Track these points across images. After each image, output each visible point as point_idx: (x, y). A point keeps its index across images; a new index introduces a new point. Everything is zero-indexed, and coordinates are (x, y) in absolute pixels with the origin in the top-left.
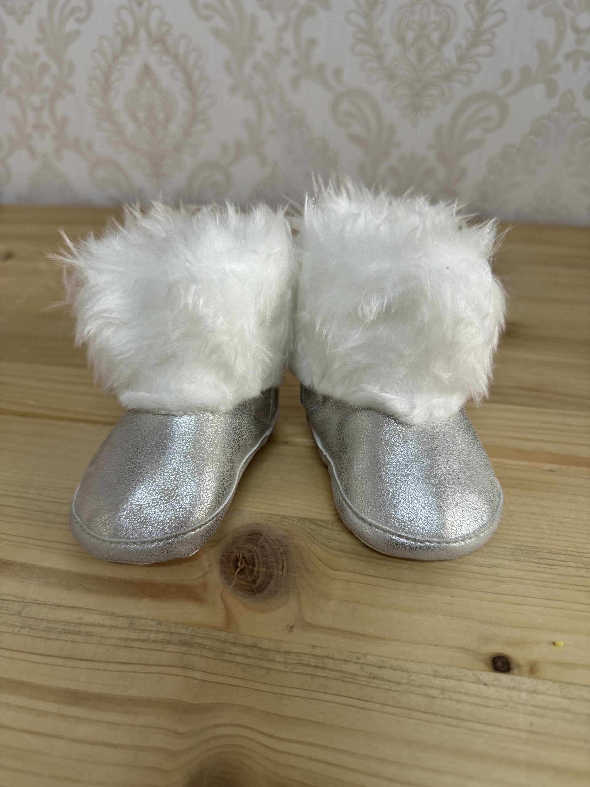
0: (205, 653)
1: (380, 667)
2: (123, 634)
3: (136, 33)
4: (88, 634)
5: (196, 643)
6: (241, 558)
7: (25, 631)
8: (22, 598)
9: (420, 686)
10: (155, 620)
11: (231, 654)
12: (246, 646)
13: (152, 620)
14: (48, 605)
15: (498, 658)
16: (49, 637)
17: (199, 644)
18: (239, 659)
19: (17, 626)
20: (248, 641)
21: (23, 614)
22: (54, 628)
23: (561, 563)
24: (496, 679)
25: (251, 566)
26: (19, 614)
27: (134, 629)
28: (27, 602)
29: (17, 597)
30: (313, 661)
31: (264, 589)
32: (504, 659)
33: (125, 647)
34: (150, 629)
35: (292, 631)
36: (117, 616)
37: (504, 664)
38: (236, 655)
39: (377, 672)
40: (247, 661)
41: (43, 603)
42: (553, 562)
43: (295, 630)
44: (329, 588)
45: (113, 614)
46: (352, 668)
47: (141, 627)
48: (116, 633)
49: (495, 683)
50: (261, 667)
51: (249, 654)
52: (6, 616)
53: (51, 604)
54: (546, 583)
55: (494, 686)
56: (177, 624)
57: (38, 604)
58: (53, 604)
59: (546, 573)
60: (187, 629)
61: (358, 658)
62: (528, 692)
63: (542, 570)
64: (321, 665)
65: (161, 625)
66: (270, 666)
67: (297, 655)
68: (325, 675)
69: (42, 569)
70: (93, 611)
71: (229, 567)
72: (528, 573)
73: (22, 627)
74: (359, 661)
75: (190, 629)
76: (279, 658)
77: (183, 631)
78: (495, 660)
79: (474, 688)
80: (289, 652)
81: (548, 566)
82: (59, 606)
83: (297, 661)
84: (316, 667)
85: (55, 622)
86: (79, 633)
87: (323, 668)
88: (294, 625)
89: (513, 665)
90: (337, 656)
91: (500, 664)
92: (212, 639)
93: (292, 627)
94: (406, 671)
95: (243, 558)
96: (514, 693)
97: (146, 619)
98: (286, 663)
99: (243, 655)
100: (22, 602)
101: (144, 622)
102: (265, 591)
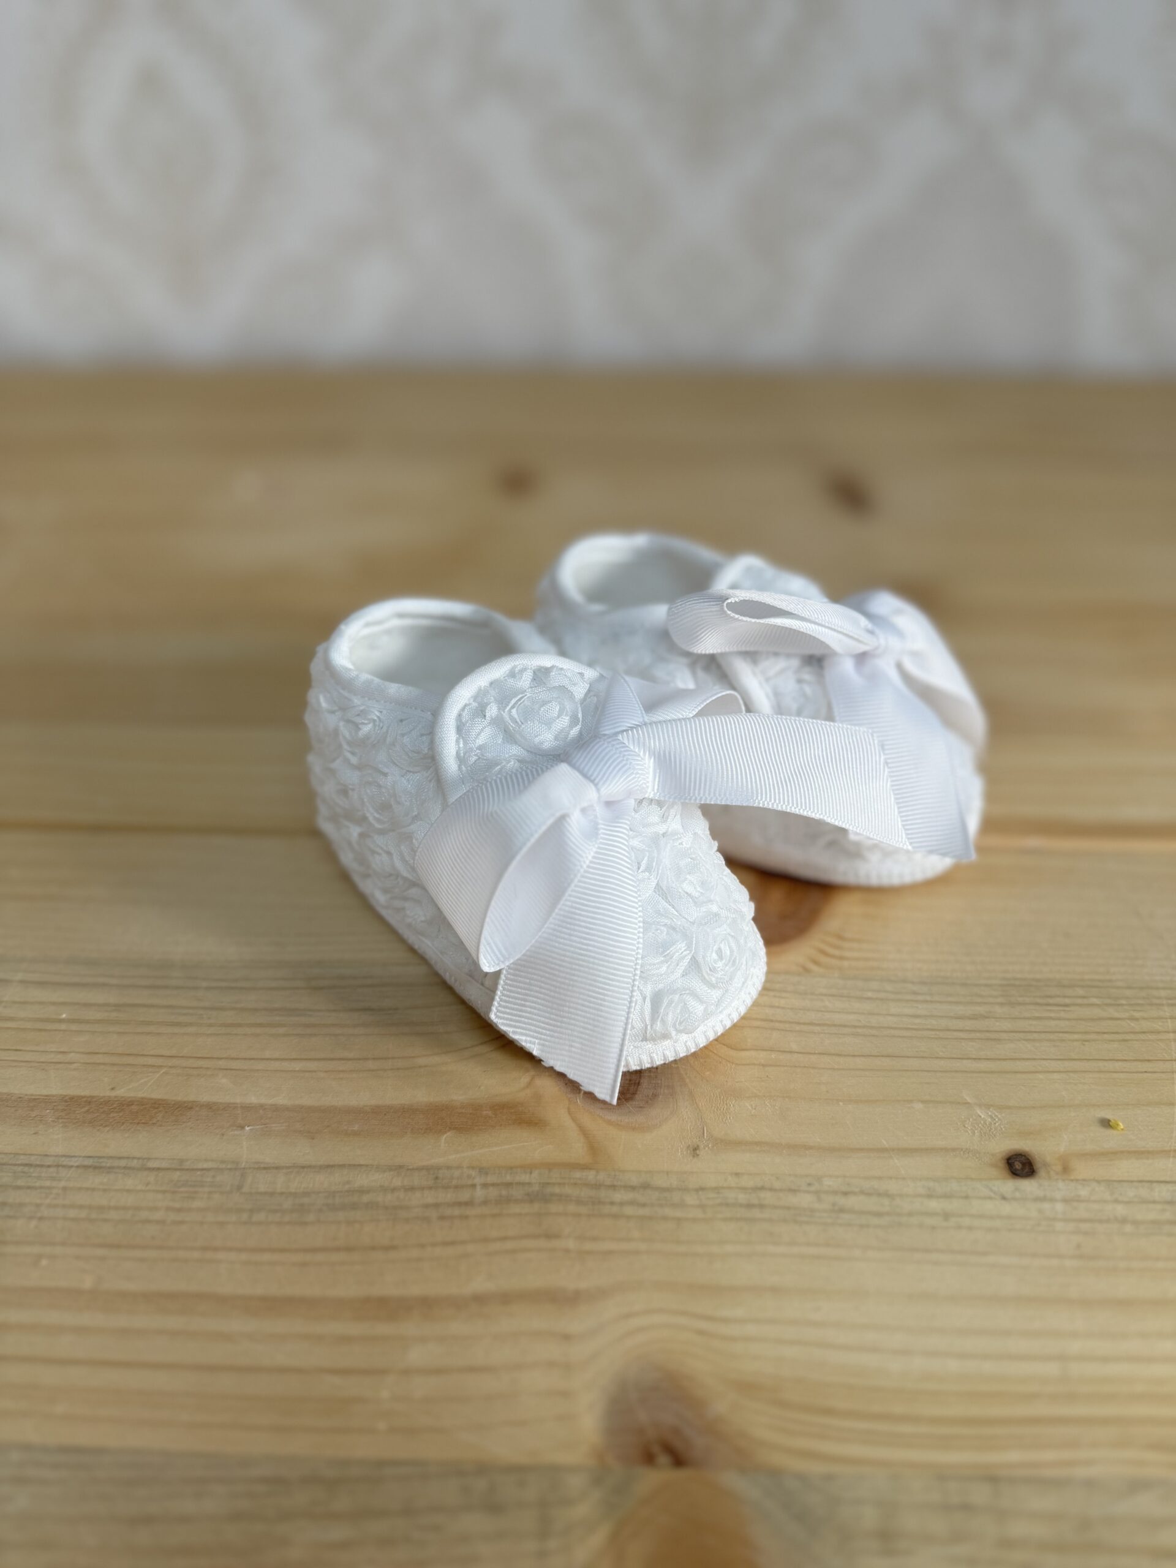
0: (572, 1208)
1: (845, 1194)
2: (430, 1197)
4: (370, 1206)
5: (552, 1195)
7: (261, 1216)
8: (233, 1162)
9: (910, 1214)
10: (473, 1168)
11: (612, 1203)
12: (633, 1188)
13: (468, 1168)
14: (282, 1168)
15: (1015, 1157)
16: (305, 1220)
17: (557, 1195)
18: (629, 1210)
19: (242, 1210)
20: (634, 1180)
21: (245, 1189)
22: (308, 1205)
23: (1079, 1001)
24: (1017, 1189)
26: (239, 1189)
27: (446, 1187)
28: (244, 1168)
29: (223, 1162)
30: (742, 1198)
31: (634, 1094)
32: (1023, 1157)
33: (439, 1218)
34: (470, 1182)
35: (698, 1155)
36: (408, 1169)
37: (1024, 1164)
38: (622, 1204)
39: (842, 1201)
40: (641, 1212)
41: (272, 1165)
42: (1067, 1001)
43: (702, 1152)
44: (737, 1080)
45: (401, 1167)
46: (805, 1200)
47: (454, 1182)
48: (417, 1198)
49: (1017, 1195)
50: (665, 1218)
51: (642, 1199)
52: (216, 1196)
53: (287, 1165)
54: (1061, 1035)
55: (1015, 1199)
56: (511, 1168)
57: (265, 1168)
58: (290, 1165)
59: (1059, 1019)
60: (531, 1173)
61: (809, 1184)
62: (1065, 1201)
63: (1052, 1015)
64: (756, 1202)
65: (487, 1174)
66: (678, 1213)
67: (716, 1191)
68: (766, 1216)
69: (247, 1108)
70: (364, 1168)
72: (1034, 1022)
73: (252, 1211)
74: (812, 1189)
75: (535, 1174)
76: (690, 1199)
77: (524, 1178)
78: (1010, 1161)
79: (989, 1207)
80: (702, 1189)
81: (1061, 1008)
82: (303, 1167)
83: (718, 1201)
84: (749, 1206)
85: (306, 1194)
86: (354, 1206)
87: (762, 1206)
88: (698, 1146)
89: (1037, 1165)
90: (777, 1185)
91: (1018, 1166)
92: (575, 1184)
93: (695, 1150)
94: (886, 1194)
96: (1046, 1206)
97: (459, 1167)
98: (702, 1207)
99: (632, 1203)
100: (236, 1169)
101: (457, 1173)
102: (637, 1096)
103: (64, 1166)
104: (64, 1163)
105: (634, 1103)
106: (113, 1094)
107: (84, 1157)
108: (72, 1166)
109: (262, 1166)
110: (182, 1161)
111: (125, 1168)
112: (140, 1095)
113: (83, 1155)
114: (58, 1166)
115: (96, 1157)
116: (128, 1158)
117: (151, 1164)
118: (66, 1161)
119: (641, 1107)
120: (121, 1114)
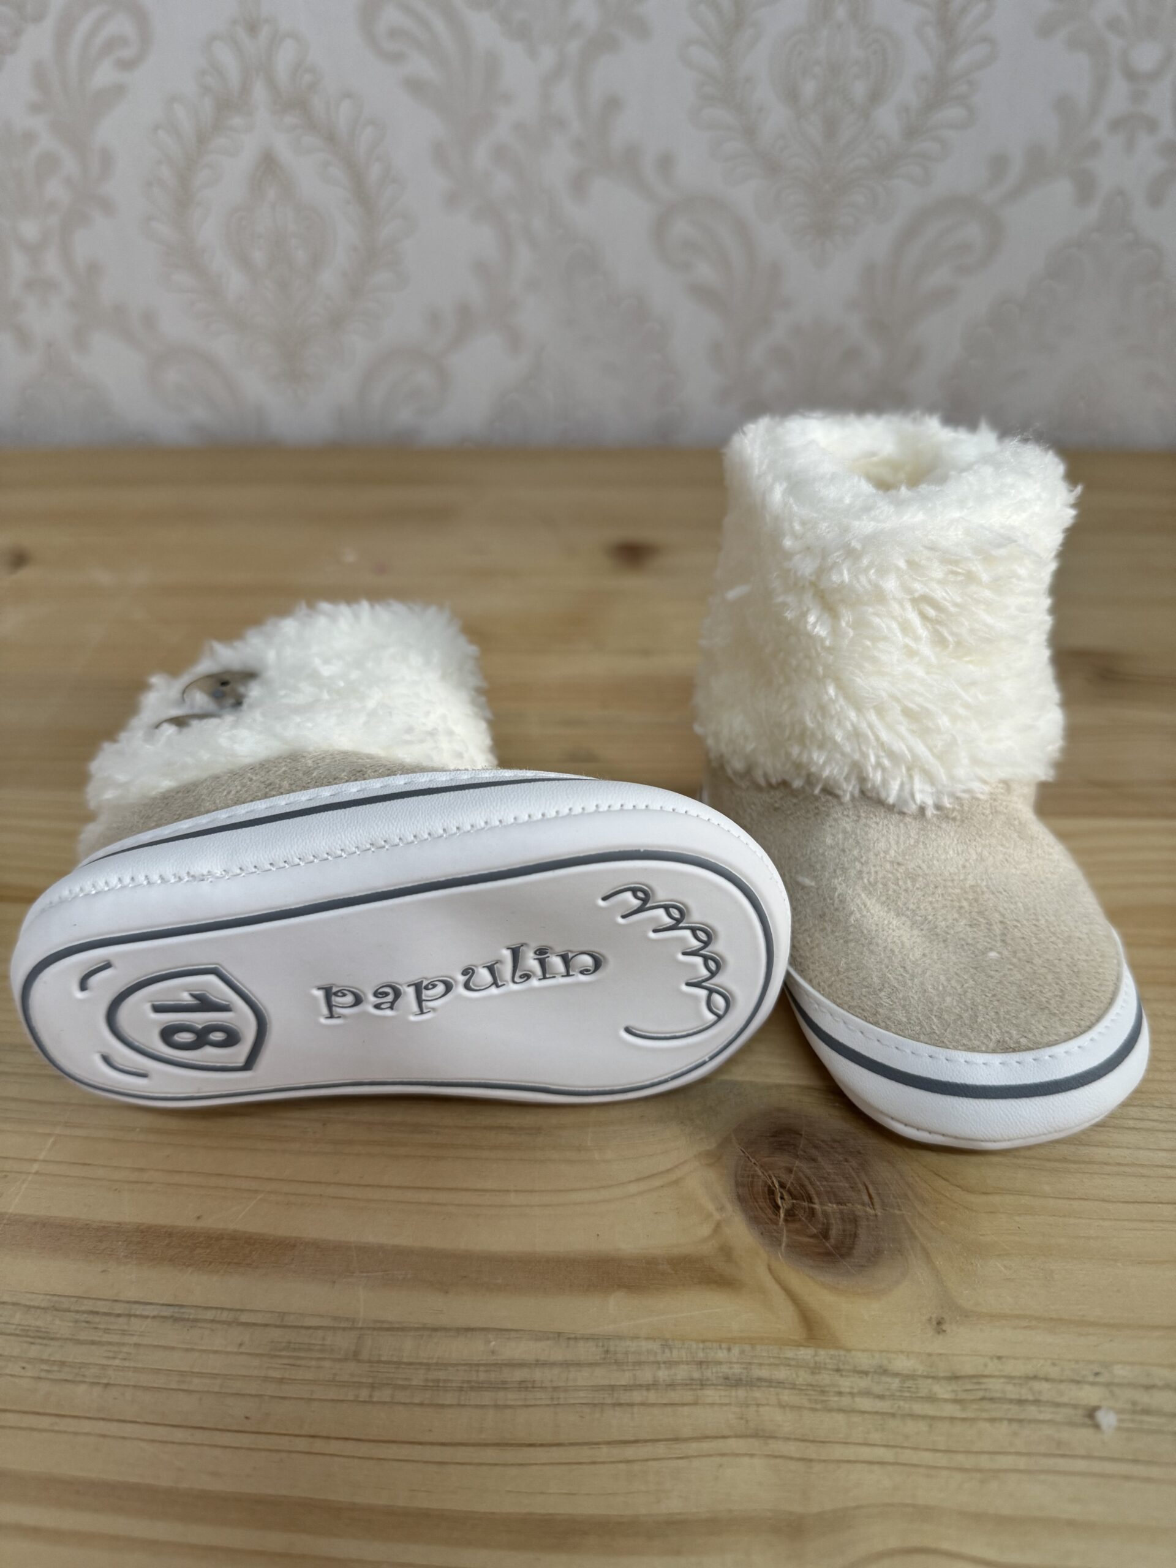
0: (786, 1396)
1: (1148, 1388)
2: (601, 1376)
3: (245, 89)
4: (523, 1386)
5: (759, 1379)
6: (777, 1186)
7: (385, 1394)
8: (347, 1319)
10: (653, 1339)
11: (841, 1394)
12: (865, 1373)
13: (647, 1339)
14: (410, 1329)
16: (441, 1402)
17: (765, 1380)
18: (862, 1403)
19: (360, 1385)
20: (867, 1362)
21: (365, 1356)
22: (445, 1381)
25: (804, 1201)
26: (356, 1356)
27: (620, 1364)
28: (362, 1329)
29: (335, 1318)
30: (1012, 1392)
31: (851, 1248)
33: (614, 1405)
34: (652, 1359)
35: (945, 1331)
36: (569, 1339)
38: (852, 1394)
39: (1145, 1399)
40: (878, 1405)
41: (397, 1326)
43: (947, 1327)
44: (980, 1233)
45: (559, 1334)
47: (631, 1358)
48: (583, 1377)
50: (913, 1416)
51: (877, 1389)
52: (327, 1364)
53: (416, 1326)
56: (703, 1341)
57: (388, 1329)
58: (420, 1326)
60: (729, 1349)
61: (1097, 1374)
64: (1030, 1397)
65: (671, 1348)
66: (930, 1410)
67: (975, 1380)
68: (1048, 1417)
69: (364, 1250)
70: (513, 1334)
71: (761, 1208)
73: (373, 1386)
74: (1100, 1379)
75: (736, 1349)
76: (942, 1391)
77: (721, 1355)
80: (956, 1377)
82: (436, 1330)
83: (980, 1394)
84: (1021, 1402)
85: (441, 1366)
86: (503, 1386)
87: (1037, 1402)
88: (942, 1318)
90: (1054, 1372)
92: (789, 1365)
93: (939, 1323)
95: (782, 1186)
97: (635, 1338)
98: (959, 1402)
99: (867, 1393)
100: (351, 1329)
101: (633, 1346)
102: (854, 1251)
103: (136, 1316)
104: (138, 1313)
105: (852, 1260)
106: (200, 1224)
107: (163, 1305)
108: (147, 1317)
109: (386, 1325)
110: (283, 1315)
111: (213, 1321)
112: (232, 1226)
113: (161, 1302)
114: (129, 1316)
115: (177, 1305)
116: (217, 1308)
117: (244, 1318)
118: (139, 1310)
119: (862, 1266)
120: (208, 1251)
